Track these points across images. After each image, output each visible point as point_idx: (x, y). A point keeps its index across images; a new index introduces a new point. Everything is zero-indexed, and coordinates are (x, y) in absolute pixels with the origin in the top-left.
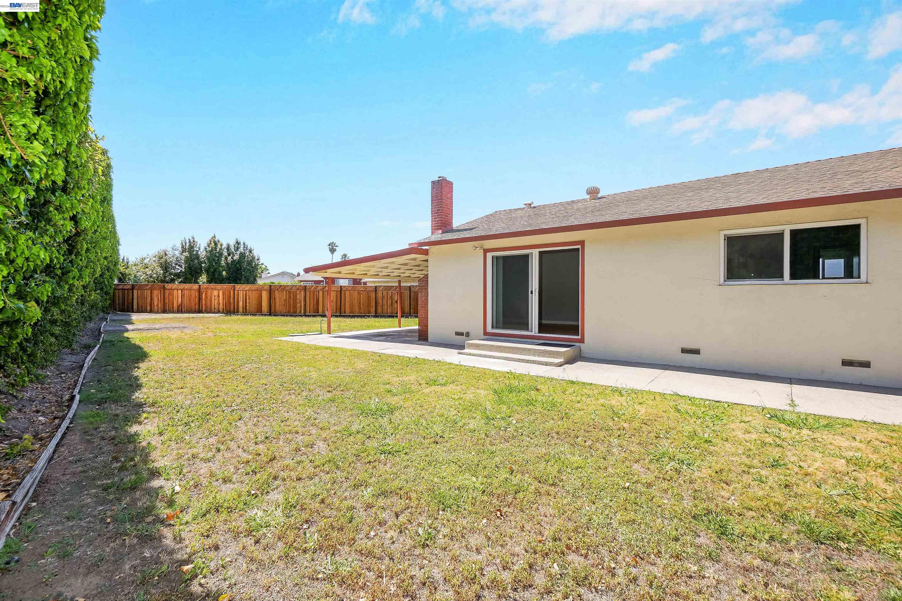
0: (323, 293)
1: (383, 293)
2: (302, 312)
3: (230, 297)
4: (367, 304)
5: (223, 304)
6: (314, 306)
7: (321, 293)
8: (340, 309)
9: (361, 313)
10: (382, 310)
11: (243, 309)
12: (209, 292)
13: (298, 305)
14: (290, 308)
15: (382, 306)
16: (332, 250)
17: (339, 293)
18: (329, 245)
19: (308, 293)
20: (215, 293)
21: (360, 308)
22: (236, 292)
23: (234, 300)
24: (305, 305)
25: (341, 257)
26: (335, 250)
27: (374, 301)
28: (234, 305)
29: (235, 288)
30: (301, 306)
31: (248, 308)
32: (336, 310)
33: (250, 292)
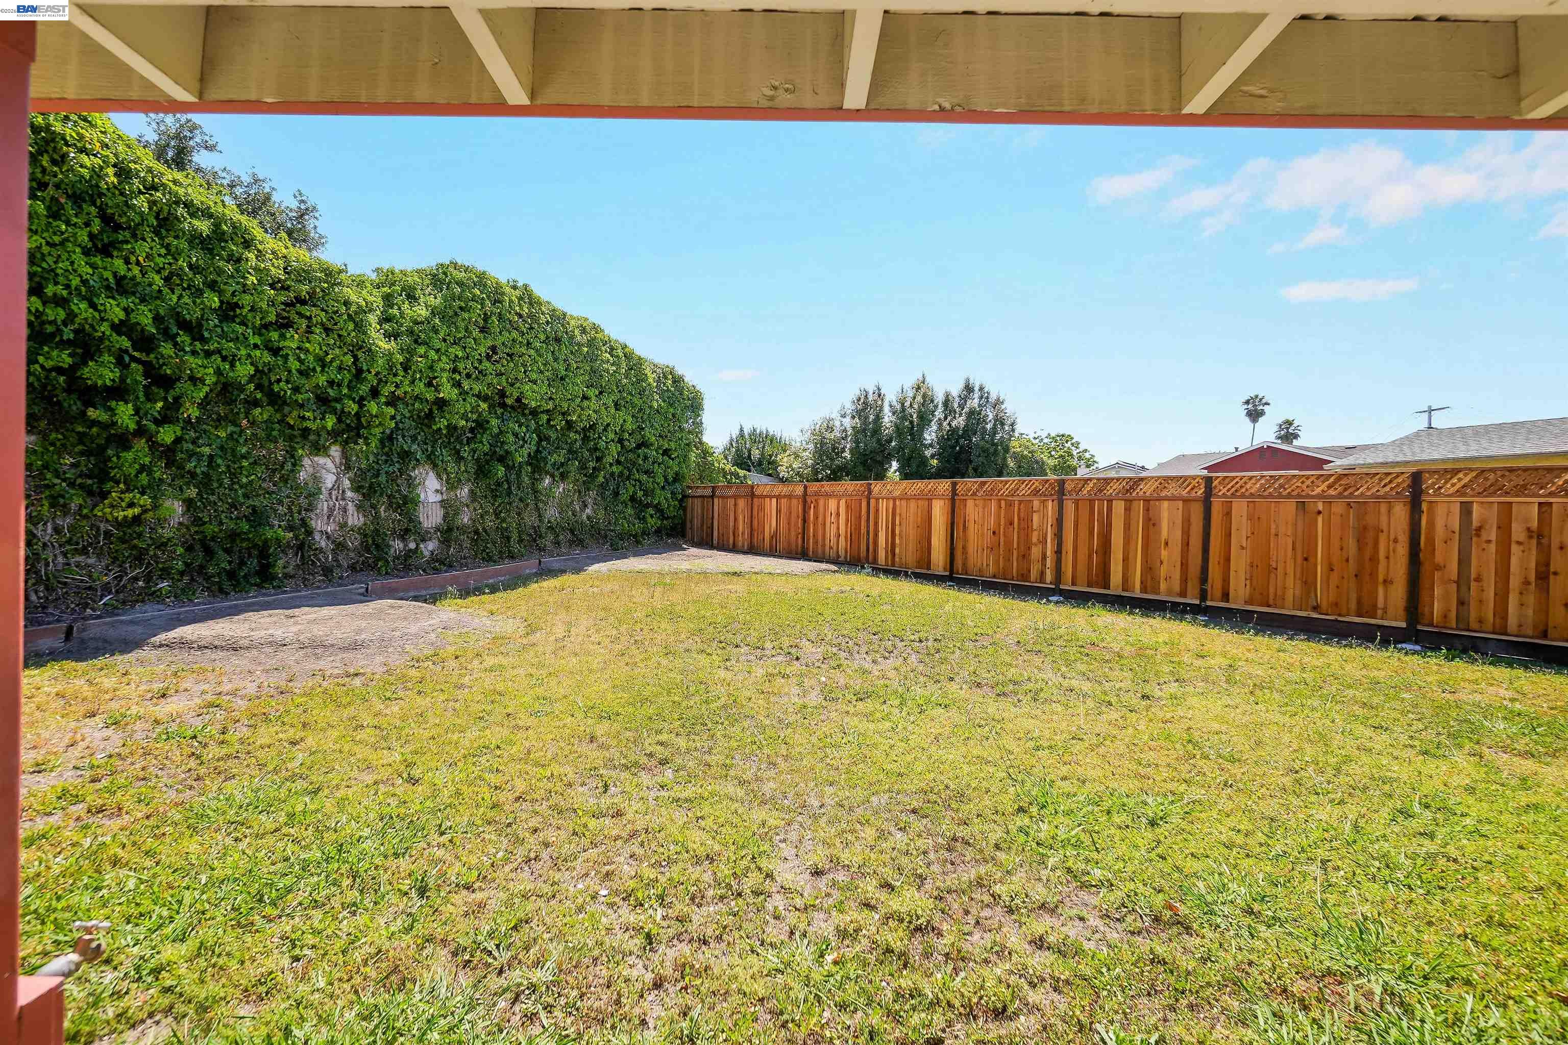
0: (1128, 509)
1: (1466, 509)
2: (1049, 577)
3: (860, 517)
4: (1352, 565)
5: (846, 537)
6: (1090, 557)
7: (1119, 507)
8: (1204, 578)
9: (1315, 608)
10: (1461, 603)
11: (887, 552)
12: (821, 502)
13: (1036, 552)
14: (1008, 560)
15: (1462, 580)
16: (1255, 414)
17: (1197, 511)
18: (1247, 402)
19: (1069, 507)
20: (832, 504)
21: (1308, 583)
22: (872, 502)
23: (868, 527)
24: (1058, 552)
25: (1276, 428)
26: (1262, 413)
27: (1402, 550)
28: (868, 540)
29: (870, 492)
30: (1044, 557)
31: (897, 551)
32: (1184, 580)
33: (904, 503)
